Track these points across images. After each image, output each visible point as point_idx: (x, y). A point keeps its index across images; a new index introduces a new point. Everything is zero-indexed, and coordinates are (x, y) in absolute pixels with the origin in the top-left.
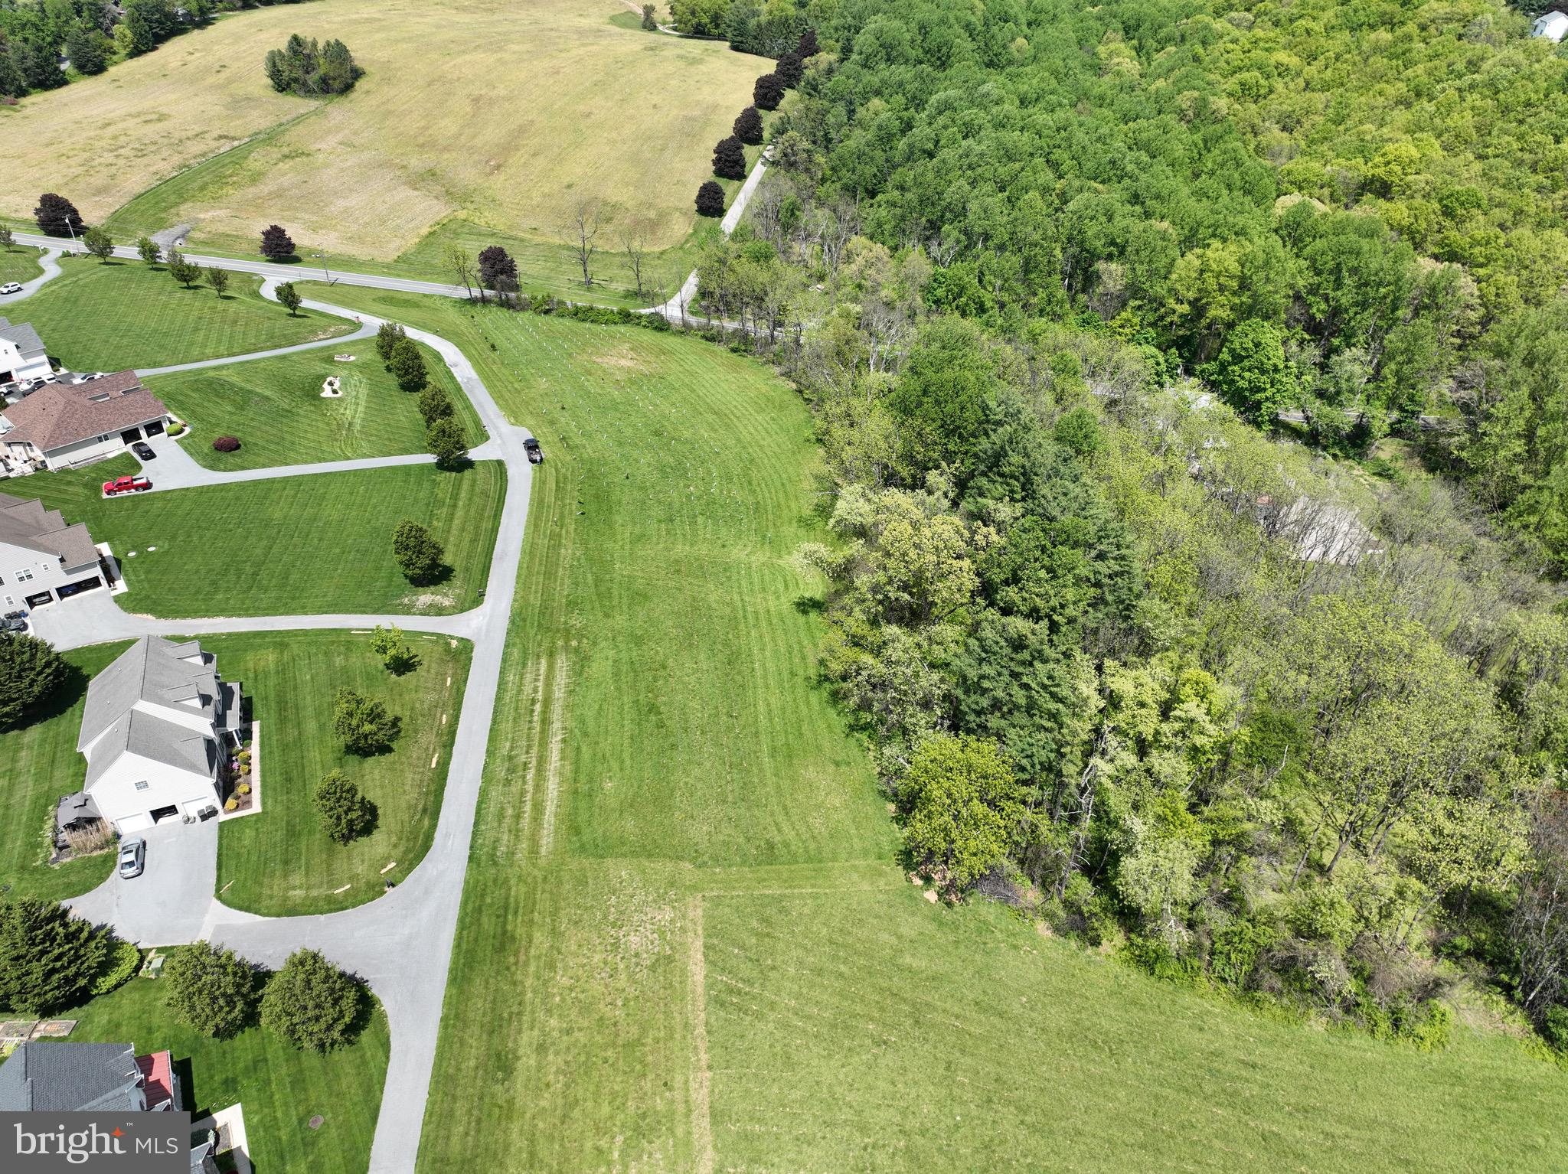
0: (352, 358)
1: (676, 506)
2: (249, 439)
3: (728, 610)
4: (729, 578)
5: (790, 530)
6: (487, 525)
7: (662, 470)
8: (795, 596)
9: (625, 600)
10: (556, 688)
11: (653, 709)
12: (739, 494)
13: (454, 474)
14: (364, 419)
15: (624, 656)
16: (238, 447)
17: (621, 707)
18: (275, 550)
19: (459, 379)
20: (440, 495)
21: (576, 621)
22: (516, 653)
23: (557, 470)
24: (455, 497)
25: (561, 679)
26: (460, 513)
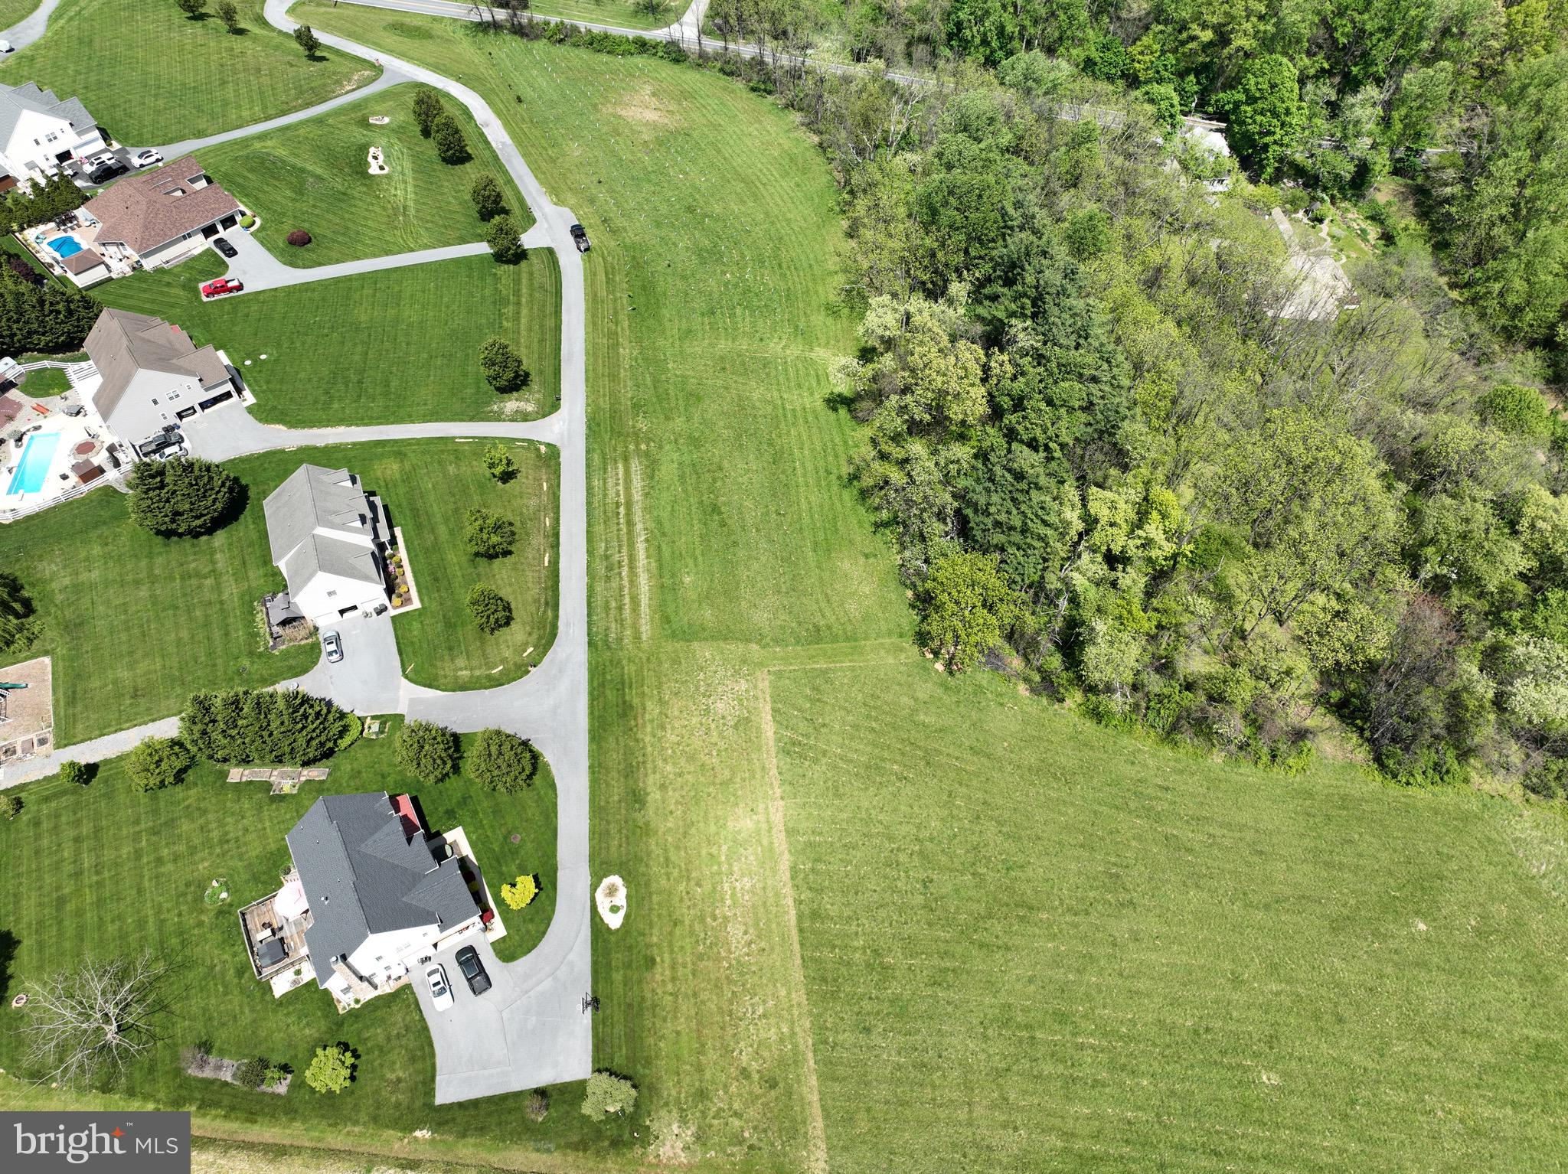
0: (386, 120)
1: (716, 296)
2: (317, 230)
3: (770, 409)
4: (768, 375)
5: (819, 319)
6: (550, 323)
7: (699, 252)
8: (826, 392)
9: (681, 402)
10: (634, 491)
11: (715, 509)
12: (771, 280)
13: (511, 267)
14: (416, 201)
15: (686, 458)
16: (310, 241)
17: (689, 508)
18: (370, 356)
19: (493, 144)
20: (504, 292)
21: (642, 425)
22: (596, 457)
23: (604, 259)
24: (517, 293)
25: (637, 483)
26: (524, 312)
